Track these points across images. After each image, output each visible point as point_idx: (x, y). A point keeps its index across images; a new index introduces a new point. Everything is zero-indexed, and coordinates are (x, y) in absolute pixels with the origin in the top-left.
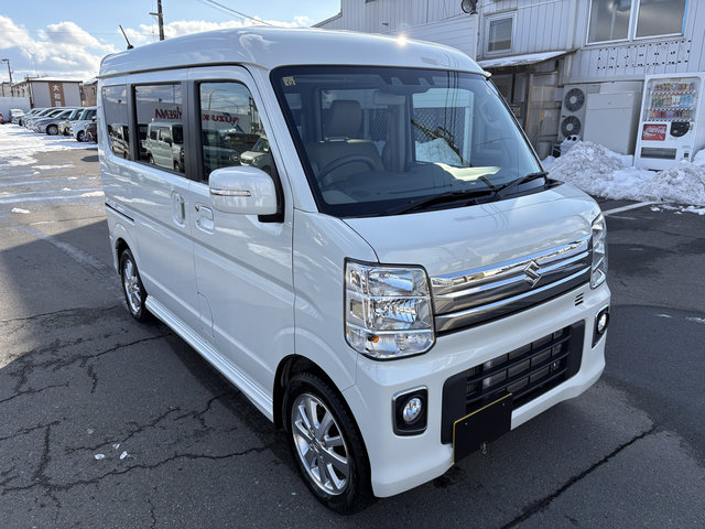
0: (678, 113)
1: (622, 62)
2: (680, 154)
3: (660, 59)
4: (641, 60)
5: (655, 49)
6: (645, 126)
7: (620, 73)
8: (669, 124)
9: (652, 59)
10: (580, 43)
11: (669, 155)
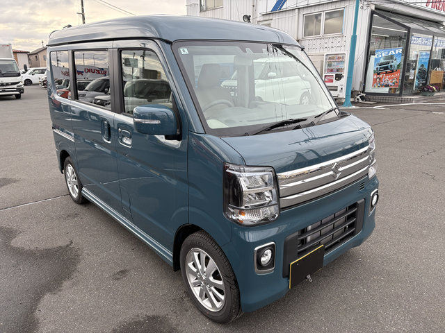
0: (338, 70)
1: (318, 46)
2: (339, 89)
3: (334, 45)
4: (326, 45)
5: (331, 39)
6: (325, 76)
7: (318, 52)
8: (334, 75)
9: (330, 45)
10: (300, 37)
11: (335, 89)
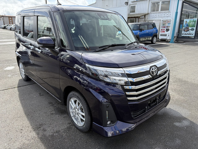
0: (167, 27)
3: (165, 16)
5: (164, 13)
10: (149, 12)
11: (166, 35)
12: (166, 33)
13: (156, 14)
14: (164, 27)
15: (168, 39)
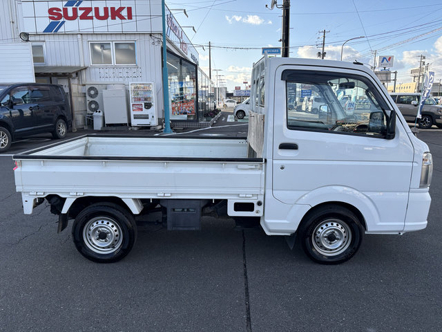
0: (146, 99)
1: (111, 75)
2: (150, 117)
4: (121, 75)
5: (126, 70)
6: (133, 105)
7: (112, 81)
8: (143, 104)
9: (125, 75)
11: (146, 117)
12: (145, 112)
13: (107, 71)
14: (139, 100)
15: (152, 124)
